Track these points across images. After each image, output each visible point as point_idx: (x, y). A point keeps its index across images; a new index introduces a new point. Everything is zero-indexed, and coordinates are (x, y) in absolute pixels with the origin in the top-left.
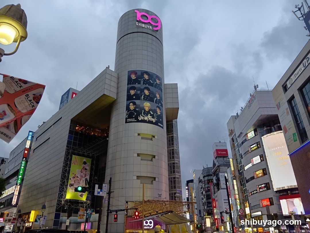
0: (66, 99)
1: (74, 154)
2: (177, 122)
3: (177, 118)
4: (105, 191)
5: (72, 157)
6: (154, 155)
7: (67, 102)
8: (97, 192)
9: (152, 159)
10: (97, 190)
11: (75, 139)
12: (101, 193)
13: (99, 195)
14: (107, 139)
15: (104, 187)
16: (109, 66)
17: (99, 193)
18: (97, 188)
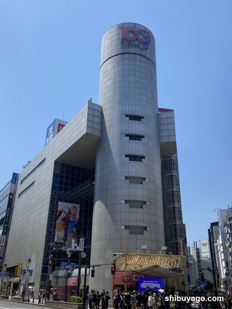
0: (52, 132)
1: (61, 200)
2: (177, 158)
3: (176, 153)
4: (82, 246)
5: (58, 203)
6: (144, 200)
7: (53, 136)
8: (74, 247)
9: (142, 206)
10: (74, 245)
11: (61, 183)
12: (78, 247)
13: (76, 249)
14: (94, 183)
15: (82, 242)
16: (91, 99)
17: (76, 247)
18: (74, 242)
